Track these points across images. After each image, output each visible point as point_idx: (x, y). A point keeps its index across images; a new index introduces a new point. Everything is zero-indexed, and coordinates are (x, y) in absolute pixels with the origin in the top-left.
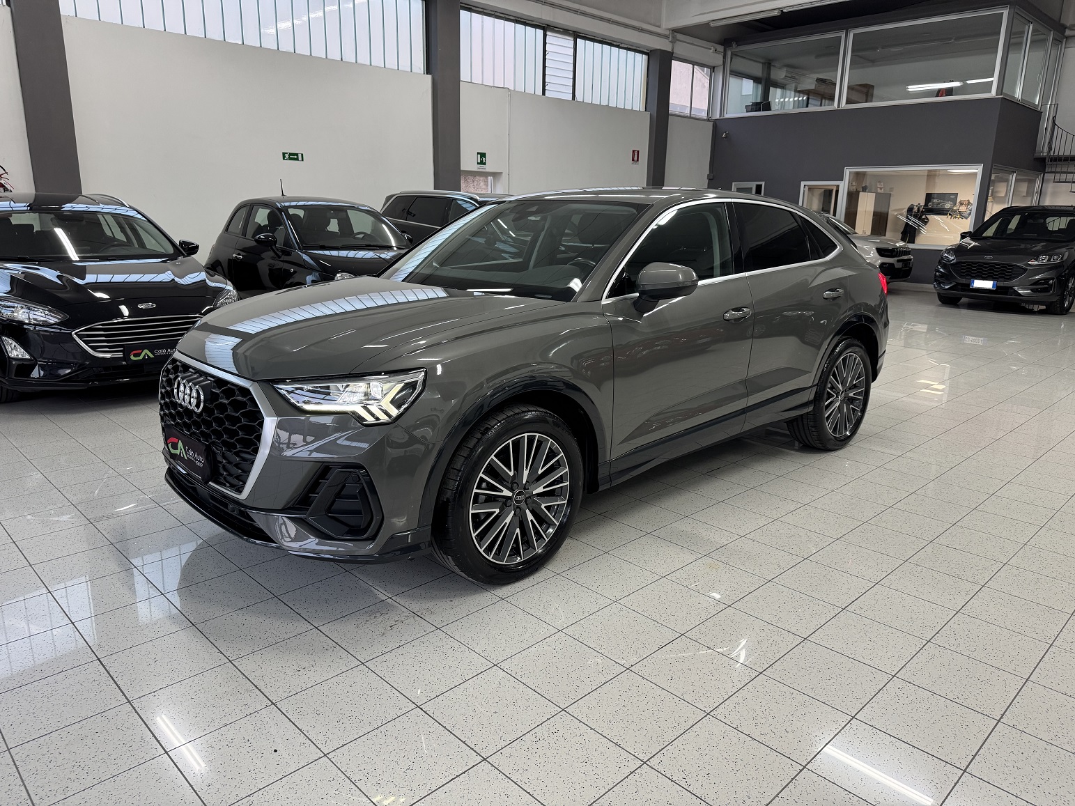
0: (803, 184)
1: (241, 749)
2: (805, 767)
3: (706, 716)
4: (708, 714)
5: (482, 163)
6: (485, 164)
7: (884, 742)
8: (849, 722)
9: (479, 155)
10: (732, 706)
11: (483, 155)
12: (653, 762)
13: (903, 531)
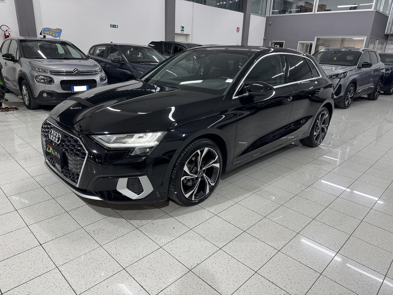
0: (299, 42)
1: (162, 228)
2: (351, 235)
3: (313, 220)
4: (314, 219)
5: (183, 30)
6: (183, 31)
7: (374, 228)
8: (361, 222)
9: (182, 28)
10: (321, 217)
11: (183, 27)
12: (301, 233)
13: (360, 163)
